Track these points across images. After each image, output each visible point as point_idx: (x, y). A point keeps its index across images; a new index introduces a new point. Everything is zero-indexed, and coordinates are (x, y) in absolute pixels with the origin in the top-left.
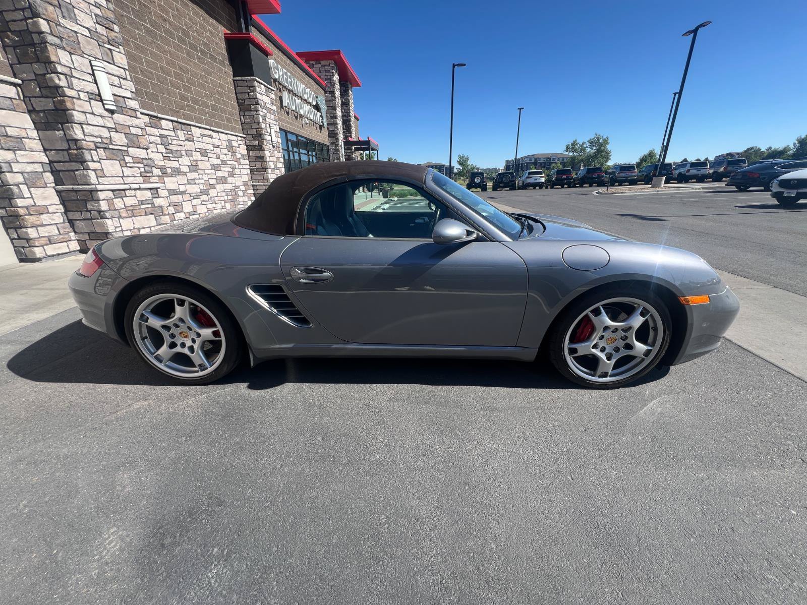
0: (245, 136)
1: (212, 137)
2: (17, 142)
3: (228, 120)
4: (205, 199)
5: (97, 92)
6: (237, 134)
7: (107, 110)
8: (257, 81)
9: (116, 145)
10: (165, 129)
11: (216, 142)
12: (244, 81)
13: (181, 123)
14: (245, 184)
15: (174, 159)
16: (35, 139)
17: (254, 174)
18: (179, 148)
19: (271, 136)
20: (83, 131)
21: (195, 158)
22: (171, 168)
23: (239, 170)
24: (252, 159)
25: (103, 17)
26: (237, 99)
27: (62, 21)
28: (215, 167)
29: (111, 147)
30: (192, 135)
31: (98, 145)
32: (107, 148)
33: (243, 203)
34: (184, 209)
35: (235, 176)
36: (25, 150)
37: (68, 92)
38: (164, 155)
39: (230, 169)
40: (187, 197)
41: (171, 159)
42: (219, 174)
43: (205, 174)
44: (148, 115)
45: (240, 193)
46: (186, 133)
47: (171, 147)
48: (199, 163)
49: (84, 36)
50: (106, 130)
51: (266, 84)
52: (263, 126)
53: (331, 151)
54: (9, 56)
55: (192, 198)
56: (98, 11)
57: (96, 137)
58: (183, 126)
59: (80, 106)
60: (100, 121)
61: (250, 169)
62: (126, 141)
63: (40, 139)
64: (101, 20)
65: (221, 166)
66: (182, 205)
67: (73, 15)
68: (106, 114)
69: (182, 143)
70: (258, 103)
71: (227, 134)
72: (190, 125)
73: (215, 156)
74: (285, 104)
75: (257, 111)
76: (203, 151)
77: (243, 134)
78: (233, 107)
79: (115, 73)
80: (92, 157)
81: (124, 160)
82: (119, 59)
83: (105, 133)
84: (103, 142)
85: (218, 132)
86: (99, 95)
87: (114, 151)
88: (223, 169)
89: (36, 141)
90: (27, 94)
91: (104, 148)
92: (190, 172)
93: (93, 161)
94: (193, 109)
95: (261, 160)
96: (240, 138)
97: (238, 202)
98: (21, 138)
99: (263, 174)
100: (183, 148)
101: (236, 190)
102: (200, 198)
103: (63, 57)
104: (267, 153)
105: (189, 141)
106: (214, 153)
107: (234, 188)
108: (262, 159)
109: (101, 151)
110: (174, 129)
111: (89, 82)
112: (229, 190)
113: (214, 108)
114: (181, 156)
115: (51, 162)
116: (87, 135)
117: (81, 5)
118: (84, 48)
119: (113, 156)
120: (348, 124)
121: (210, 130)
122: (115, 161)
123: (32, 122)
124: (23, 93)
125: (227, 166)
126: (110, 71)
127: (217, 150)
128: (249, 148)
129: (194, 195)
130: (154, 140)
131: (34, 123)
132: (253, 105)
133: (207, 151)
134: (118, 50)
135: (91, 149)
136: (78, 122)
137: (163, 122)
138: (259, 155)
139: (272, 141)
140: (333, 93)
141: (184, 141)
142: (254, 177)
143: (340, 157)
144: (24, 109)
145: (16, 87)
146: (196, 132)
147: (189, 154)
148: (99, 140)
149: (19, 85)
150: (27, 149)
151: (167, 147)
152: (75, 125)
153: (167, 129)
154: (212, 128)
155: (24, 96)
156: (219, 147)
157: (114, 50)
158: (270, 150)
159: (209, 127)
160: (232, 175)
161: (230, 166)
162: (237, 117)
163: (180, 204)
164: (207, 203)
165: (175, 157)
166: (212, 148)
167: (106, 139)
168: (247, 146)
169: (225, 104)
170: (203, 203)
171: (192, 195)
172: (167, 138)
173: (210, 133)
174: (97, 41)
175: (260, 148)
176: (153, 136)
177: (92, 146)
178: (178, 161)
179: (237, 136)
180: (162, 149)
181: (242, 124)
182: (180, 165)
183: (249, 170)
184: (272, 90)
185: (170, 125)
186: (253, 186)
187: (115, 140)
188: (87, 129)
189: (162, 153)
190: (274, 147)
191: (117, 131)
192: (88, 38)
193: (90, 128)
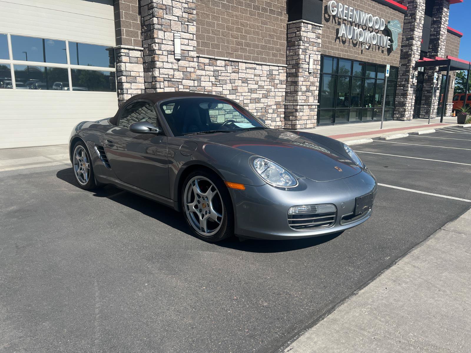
0: (287, 66)
1: (255, 69)
2: (134, 79)
3: (274, 55)
4: (236, 115)
5: (173, 50)
6: (279, 65)
7: (175, 59)
8: (304, 23)
9: (176, 79)
10: (218, 66)
11: (257, 72)
12: (294, 24)
13: (231, 61)
14: (277, 104)
15: (220, 86)
16: (142, 77)
17: (288, 96)
18: (226, 78)
19: (309, 64)
20: (160, 72)
21: (236, 84)
22: (216, 92)
23: (274, 93)
24: (289, 84)
25: (188, 8)
26: (287, 38)
27: (165, 16)
28: (251, 91)
29: (172, 80)
30: (238, 68)
31: (166, 79)
32: (170, 81)
33: (271, 119)
34: (218, 120)
35: (268, 97)
36: (136, 83)
37: (158, 52)
38: (213, 83)
39: (265, 92)
40: (222, 112)
41: (218, 85)
42: (254, 96)
43: (242, 96)
44: (209, 58)
45: (271, 111)
46: (234, 67)
47: (220, 78)
48: (239, 88)
49: (174, 21)
50: (172, 71)
51: (313, 23)
52: (302, 57)
53: (401, 72)
54: (143, 37)
55: (226, 113)
56: (186, 6)
57: (166, 75)
58: (233, 63)
59: (162, 59)
60: (170, 66)
61: (286, 92)
62: (182, 76)
63: (144, 77)
64: (186, 10)
65: (257, 90)
66: (217, 117)
67: (171, 12)
68: (175, 61)
69: (229, 74)
70: (300, 40)
71: (269, 65)
72: (239, 62)
73: (254, 82)
74: (340, 35)
75: (299, 46)
76: (244, 79)
77: (286, 64)
78: (281, 45)
79: (187, 37)
80: (160, 86)
81: (178, 87)
82: (191, 29)
83: (171, 72)
84: (169, 78)
85: (262, 65)
86: (174, 52)
87: (174, 82)
88: (258, 92)
89: (142, 78)
90: (144, 55)
91: (168, 81)
92: (229, 94)
93: (160, 88)
94: (243, 50)
95: (295, 85)
96: (281, 68)
97: (266, 118)
98: (136, 77)
99: (294, 96)
100: (229, 78)
101: (267, 108)
102: (232, 114)
103: (161, 34)
104: (301, 79)
105: (235, 73)
106: (254, 81)
107: (265, 106)
108: (295, 83)
109: (166, 83)
110: (225, 65)
111: (171, 45)
112: (260, 108)
113: (263, 47)
114: (226, 84)
115: (146, 88)
116: (161, 74)
117: (178, 5)
118: (173, 27)
119: (172, 85)
120: (435, 43)
121: (255, 64)
122: (172, 88)
123: (143, 68)
124: (143, 54)
125: (264, 90)
126: (184, 37)
127: (257, 79)
128: (288, 75)
129: (227, 111)
130: (209, 74)
131: (144, 69)
132: (297, 41)
133: (248, 79)
134: (192, 24)
135: (161, 82)
136: (158, 67)
137: (219, 62)
138: (294, 81)
139: (309, 69)
140: (413, 16)
141: (230, 73)
142: (288, 98)
143: (409, 78)
144: (141, 62)
145: (141, 52)
146: (242, 66)
147: (232, 81)
148: (167, 76)
149: (142, 51)
150: (137, 82)
151: (217, 78)
152: (157, 69)
153: (220, 66)
154: (256, 62)
155: (143, 56)
156: (259, 76)
157: (190, 25)
158: (305, 76)
159: (254, 62)
160: (266, 96)
161: (266, 90)
162: (283, 52)
163: (216, 116)
164: (237, 117)
165: (221, 84)
166: (253, 77)
167: (171, 76)
168: (287, 73)
169: (275, 43)
170: (234, 117)
171: (226, 111)
172: (218, 72)
173: (254, 66)
174: (181, 22)
175: (296, 75)
176: (209, 71)
177: (162, 80)
178: (222, 87)
179: (279, 66)
180: (213, 79)
181: (287, 56)
182: (223, 89)
183: (284, 93)
184: (320, 27)
185: (223, 63)
186: (285, 105)
187: (176, 76)
188: (162, 70)
189: (212, 82)
190: (310, 73)
191: (178, 71)
192: (176, 22)
193: (163, 70)
